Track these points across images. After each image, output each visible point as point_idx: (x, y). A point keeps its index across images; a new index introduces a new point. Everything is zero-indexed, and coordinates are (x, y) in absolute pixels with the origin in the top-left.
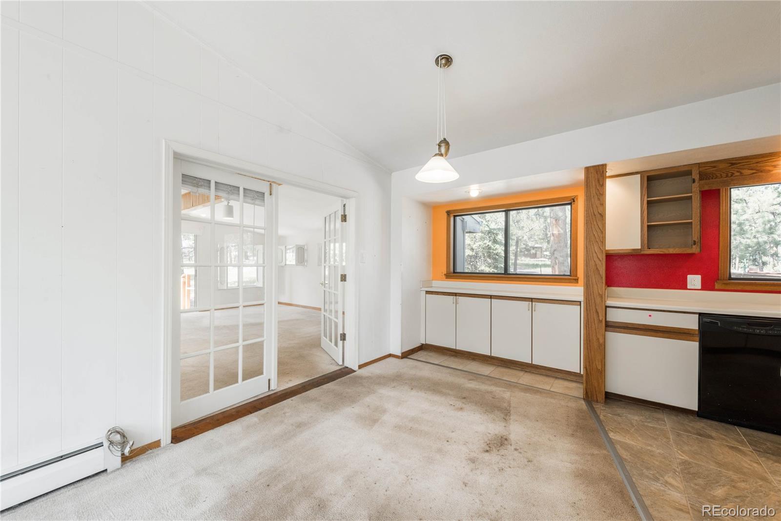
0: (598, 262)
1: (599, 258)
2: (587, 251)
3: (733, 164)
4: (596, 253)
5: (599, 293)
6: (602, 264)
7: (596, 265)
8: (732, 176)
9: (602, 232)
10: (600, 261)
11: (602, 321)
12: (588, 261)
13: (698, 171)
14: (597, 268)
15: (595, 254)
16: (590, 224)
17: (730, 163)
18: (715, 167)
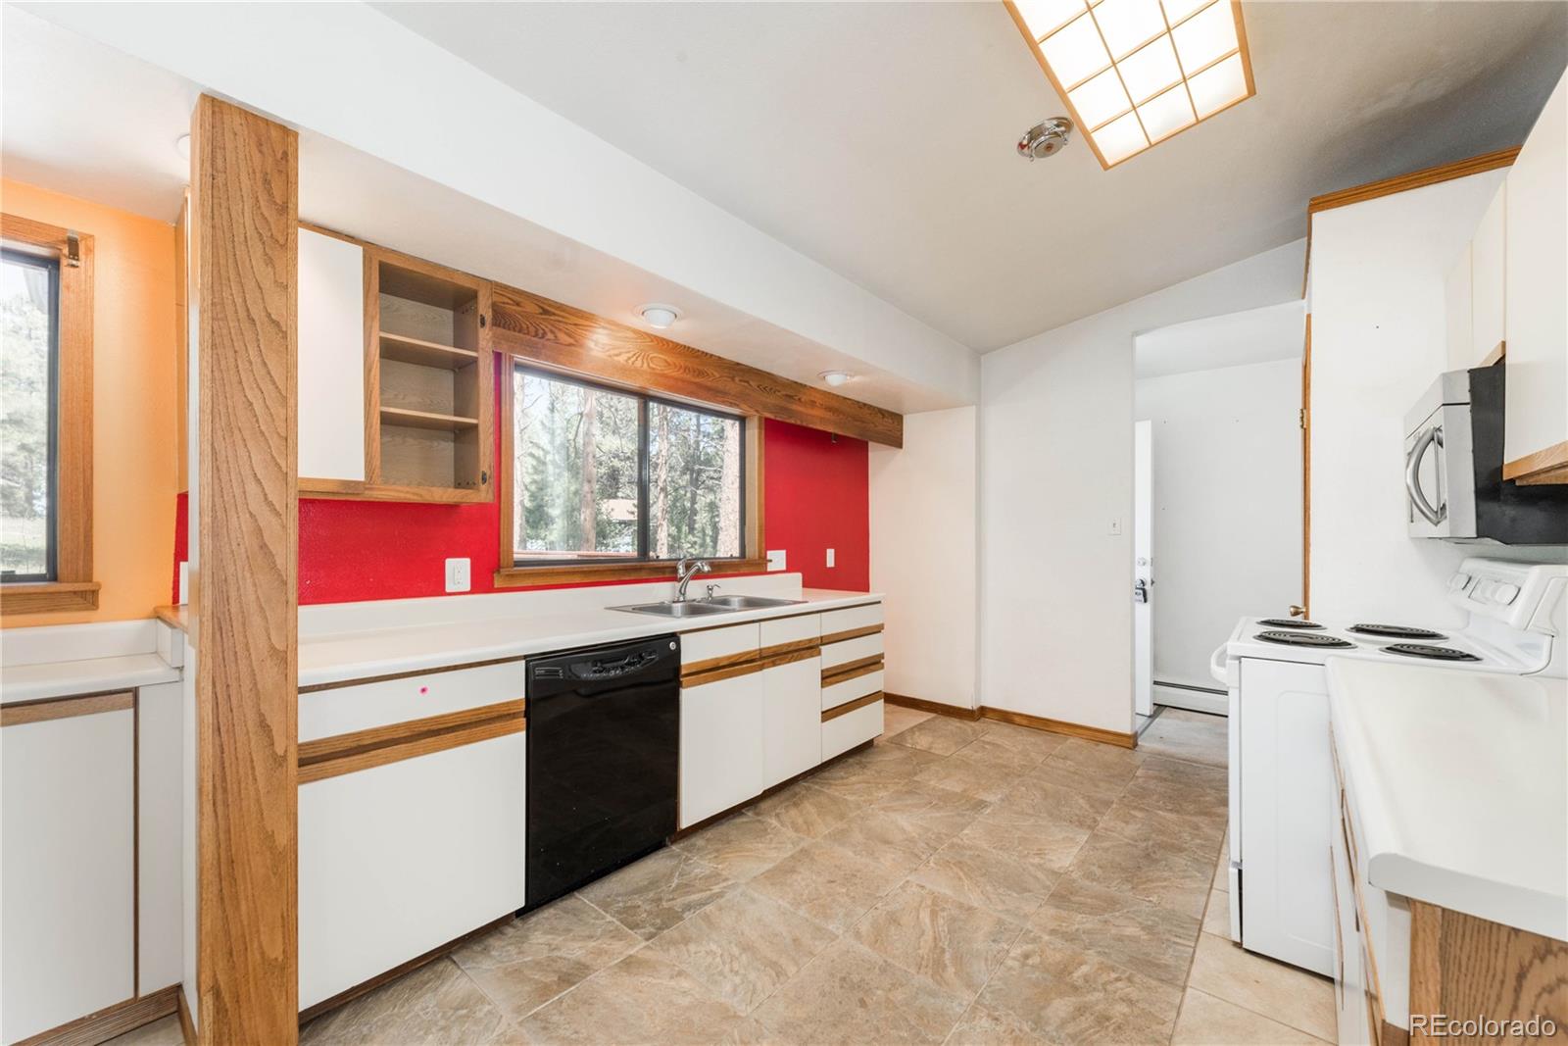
0: (266, 519)
1: (270, 504)
2: (216, 469)
3: (545, 312)
4: (258, 481)
5: (272, 647)
6: (284, 527)
7: (259, 531)
8: (543, 337)
9: (285, 399)
10: (278, 514)
11: (284, 757)
12: (220, 514)
13: (490, 301)
14: (263, 546)
15: (252, 488)
16: (230, 354)
17: (542, 308)
18: (518, 304)
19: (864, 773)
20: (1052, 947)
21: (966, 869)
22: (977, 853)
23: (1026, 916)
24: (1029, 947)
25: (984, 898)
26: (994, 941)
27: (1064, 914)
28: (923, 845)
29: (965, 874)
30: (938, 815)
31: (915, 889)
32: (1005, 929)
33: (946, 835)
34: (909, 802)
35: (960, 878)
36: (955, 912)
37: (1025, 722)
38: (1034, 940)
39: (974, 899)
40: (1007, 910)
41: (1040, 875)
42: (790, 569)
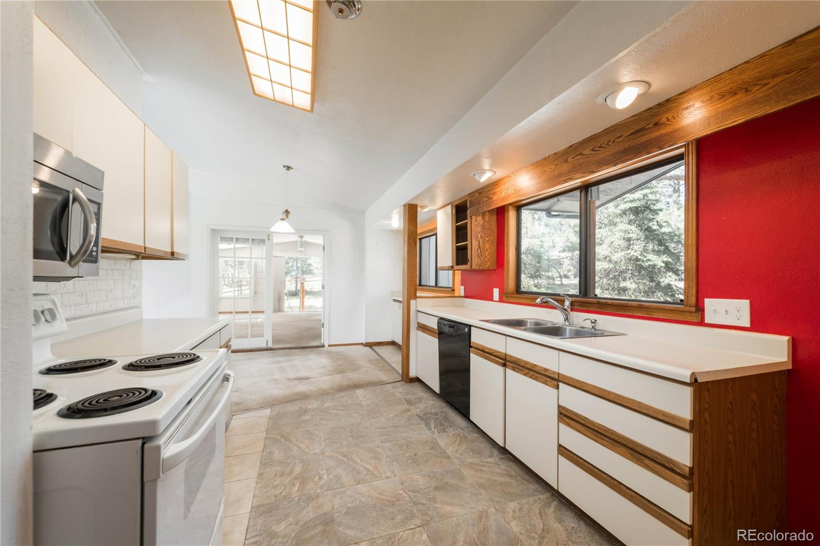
13: (469, 201)
20: (314, 489)
24: (322, 482)
25: (360, 492)
26: (337, 476)
38: (322, 487)
39: (362, 488)
40: (345, 493)
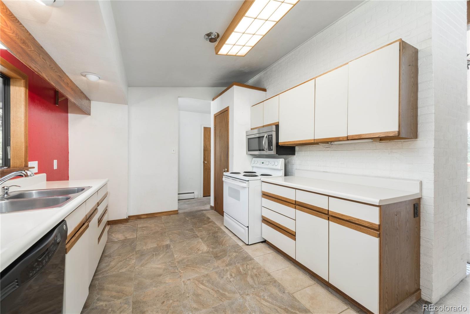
19: (114, 259)
21: (190, 266)
22: (187, 260)
23: (218, 267)
25: (205, 270)
26: (222, 278)
27: (222, 260)
28: (171, 268)
29: (193, 267)
30: (160, 257)
31: (188, 282)
32: (219, 273)
33: (172, 260)
34: (146, 258)
35: (194, 269)
36: (206, 279)
37: (145, 217)
38: (227, 271)
39: (204, 272)
40: (213, 269)
41: (205, 255)
42: (40, 172)
